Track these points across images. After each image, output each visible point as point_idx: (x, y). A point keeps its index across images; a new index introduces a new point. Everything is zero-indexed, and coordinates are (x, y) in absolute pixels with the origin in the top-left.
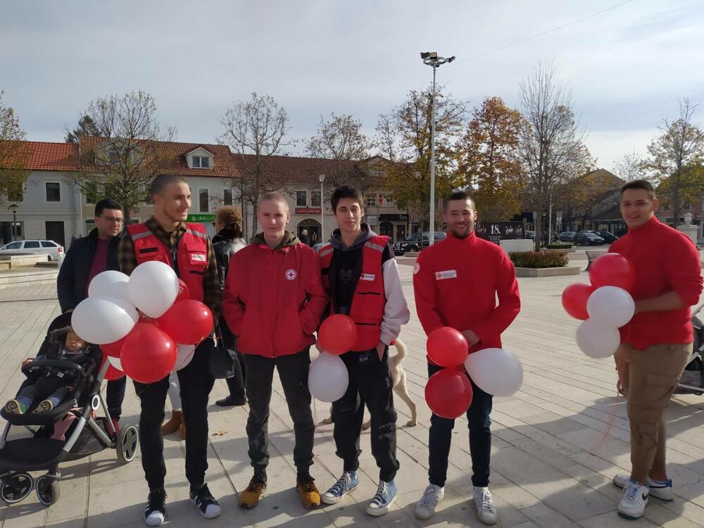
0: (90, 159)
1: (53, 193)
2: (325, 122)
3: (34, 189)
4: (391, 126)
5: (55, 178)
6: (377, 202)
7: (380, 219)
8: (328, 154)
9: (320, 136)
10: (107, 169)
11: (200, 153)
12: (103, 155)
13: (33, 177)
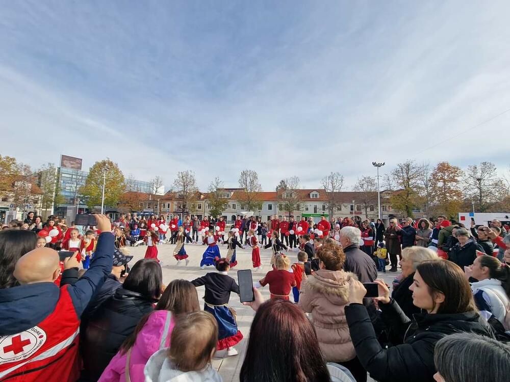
0: (280, 197)
1: (270, 208)
2: (360, 179)
3: (265, 205)
4: (390, 179)
5: (270, 203)
6: (387, 209)
7: (389, 216)
8: (361, 190)
9: (358, 184)
10: (285, 200)
11: (315, 193)
12: (284, 196)
13: (265, 203)
